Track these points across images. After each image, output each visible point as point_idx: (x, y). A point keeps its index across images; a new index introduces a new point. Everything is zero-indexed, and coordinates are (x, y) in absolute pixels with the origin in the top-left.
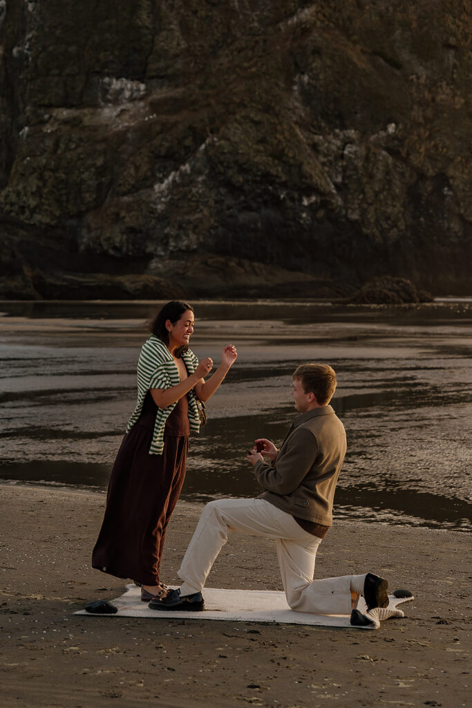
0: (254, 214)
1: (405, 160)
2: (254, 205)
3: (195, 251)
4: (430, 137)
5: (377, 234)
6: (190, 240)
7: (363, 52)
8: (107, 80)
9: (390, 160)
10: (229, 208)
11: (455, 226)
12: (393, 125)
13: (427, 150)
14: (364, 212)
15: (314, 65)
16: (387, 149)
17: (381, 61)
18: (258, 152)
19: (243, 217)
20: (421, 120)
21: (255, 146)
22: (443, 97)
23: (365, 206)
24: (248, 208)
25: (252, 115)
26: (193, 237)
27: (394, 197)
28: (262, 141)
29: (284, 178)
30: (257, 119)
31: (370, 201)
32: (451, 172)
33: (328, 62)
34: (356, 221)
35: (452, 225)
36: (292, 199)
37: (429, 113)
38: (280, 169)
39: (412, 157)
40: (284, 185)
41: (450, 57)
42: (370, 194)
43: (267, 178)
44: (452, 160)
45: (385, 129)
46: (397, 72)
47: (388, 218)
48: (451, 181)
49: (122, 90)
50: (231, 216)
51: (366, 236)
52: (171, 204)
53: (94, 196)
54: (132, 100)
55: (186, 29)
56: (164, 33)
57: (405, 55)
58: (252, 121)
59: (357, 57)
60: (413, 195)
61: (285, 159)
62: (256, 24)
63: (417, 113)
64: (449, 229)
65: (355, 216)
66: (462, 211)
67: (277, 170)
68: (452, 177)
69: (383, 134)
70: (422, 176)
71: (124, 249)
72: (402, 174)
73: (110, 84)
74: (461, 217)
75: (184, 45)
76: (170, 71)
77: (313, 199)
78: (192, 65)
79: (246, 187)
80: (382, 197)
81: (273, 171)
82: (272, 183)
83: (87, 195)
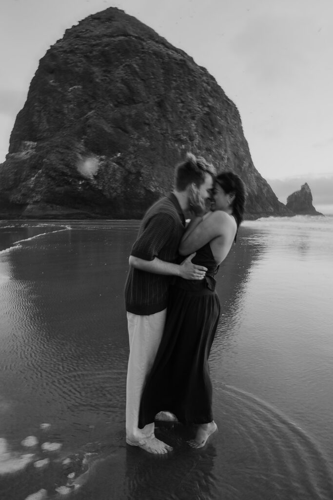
0: (62, 188)
1: (123, 167)
2: (61, 184)
3: (39, 202)
4: (135, 158)
5: (109, 195)
6: (38, 197)
7: (112, 127)
8: (26, 142)
9: (117, 166)
10: (52, 186)
11: (143, 192)
12: (120, 154)
13: (133, 163)
14: (104, 186)
15: (88, 131)
16: (116, 163)
17: (120, 130)
18: (60, 164)
19: (57, 189)
20: (133, 152)
21: (60, 162)
22: (142, 143)
23: (105, 184)
24: (59, 186)
25: (60, 150)
26: (39, 196)
27: (116, 181)
28: (63, 160)
29: (69, 174)
30: (62, 151)
31: (106, 182)
32: (142, 171)
33: (94, 130)
34: (101, 190)
35: (142, 191)
36: (75, 182)
37: (136, 149)
38: (68, 170)
39: (126, 166)
40: (71, 176)
41: (147, 128)
42: (106, 179)
43: (64, 174)
44: (142, 166)
45: (116, 155)
46: (127, 135)
47: (113, 189)
48: (142, 175)
49: (29, 145)
50: (52, 189)
51: (105, 195)
52: (35, 184)
53: (13, 182)
54: (32, 148)
55: (48, 122)
56: (41, 124)
57: (130, 128)
58: (60, 153)
59: (108, 128)
60: (125, 180)
61: (70, 166)
62: (72, 118)
63: (131, 149)
64: (140, 193)
65: (100, 188)
66: (145, 186)
67: (67, 170)
68: (142, 173)
69: (115, 157)
70: (130, 173)
71: (21, 201)
72: (122, 172)
73: (27, 144)
74: (145, 188)
75: (47, 127)
76: (42, 137)
77: (83, 181)
78: (49, 134)
79: (57, 178)
80: (111, 180)
81: (65, 171)
82: (67, 176)
83: (10, 182)
